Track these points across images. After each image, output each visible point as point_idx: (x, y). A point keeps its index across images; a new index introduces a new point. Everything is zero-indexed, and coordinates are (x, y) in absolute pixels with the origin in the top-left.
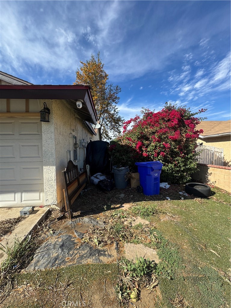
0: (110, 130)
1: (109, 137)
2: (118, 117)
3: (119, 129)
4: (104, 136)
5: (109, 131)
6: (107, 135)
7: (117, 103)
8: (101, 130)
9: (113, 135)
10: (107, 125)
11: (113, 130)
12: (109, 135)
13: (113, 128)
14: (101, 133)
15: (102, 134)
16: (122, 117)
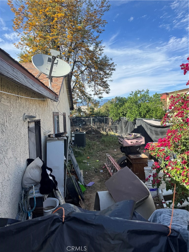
0: (88, 83)
1: (86, 96)
2: (103, 59)
3: (105, 80)
4: (78, 95)
5: (86, 84)
6: (83, 92)
7: (100, 33)
8: (72, 82)
9: (94, 93)
10: (82, 72)
11: (93, 83)
12: (86, 91)
13: (94, 78)
14: (72, 87)
15: (73, 89)
16: (109, 59)
